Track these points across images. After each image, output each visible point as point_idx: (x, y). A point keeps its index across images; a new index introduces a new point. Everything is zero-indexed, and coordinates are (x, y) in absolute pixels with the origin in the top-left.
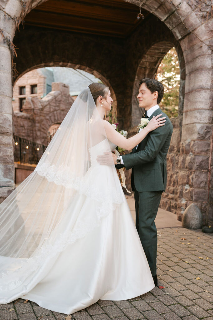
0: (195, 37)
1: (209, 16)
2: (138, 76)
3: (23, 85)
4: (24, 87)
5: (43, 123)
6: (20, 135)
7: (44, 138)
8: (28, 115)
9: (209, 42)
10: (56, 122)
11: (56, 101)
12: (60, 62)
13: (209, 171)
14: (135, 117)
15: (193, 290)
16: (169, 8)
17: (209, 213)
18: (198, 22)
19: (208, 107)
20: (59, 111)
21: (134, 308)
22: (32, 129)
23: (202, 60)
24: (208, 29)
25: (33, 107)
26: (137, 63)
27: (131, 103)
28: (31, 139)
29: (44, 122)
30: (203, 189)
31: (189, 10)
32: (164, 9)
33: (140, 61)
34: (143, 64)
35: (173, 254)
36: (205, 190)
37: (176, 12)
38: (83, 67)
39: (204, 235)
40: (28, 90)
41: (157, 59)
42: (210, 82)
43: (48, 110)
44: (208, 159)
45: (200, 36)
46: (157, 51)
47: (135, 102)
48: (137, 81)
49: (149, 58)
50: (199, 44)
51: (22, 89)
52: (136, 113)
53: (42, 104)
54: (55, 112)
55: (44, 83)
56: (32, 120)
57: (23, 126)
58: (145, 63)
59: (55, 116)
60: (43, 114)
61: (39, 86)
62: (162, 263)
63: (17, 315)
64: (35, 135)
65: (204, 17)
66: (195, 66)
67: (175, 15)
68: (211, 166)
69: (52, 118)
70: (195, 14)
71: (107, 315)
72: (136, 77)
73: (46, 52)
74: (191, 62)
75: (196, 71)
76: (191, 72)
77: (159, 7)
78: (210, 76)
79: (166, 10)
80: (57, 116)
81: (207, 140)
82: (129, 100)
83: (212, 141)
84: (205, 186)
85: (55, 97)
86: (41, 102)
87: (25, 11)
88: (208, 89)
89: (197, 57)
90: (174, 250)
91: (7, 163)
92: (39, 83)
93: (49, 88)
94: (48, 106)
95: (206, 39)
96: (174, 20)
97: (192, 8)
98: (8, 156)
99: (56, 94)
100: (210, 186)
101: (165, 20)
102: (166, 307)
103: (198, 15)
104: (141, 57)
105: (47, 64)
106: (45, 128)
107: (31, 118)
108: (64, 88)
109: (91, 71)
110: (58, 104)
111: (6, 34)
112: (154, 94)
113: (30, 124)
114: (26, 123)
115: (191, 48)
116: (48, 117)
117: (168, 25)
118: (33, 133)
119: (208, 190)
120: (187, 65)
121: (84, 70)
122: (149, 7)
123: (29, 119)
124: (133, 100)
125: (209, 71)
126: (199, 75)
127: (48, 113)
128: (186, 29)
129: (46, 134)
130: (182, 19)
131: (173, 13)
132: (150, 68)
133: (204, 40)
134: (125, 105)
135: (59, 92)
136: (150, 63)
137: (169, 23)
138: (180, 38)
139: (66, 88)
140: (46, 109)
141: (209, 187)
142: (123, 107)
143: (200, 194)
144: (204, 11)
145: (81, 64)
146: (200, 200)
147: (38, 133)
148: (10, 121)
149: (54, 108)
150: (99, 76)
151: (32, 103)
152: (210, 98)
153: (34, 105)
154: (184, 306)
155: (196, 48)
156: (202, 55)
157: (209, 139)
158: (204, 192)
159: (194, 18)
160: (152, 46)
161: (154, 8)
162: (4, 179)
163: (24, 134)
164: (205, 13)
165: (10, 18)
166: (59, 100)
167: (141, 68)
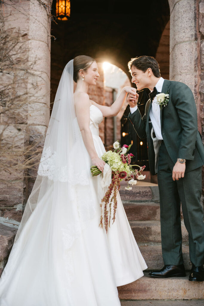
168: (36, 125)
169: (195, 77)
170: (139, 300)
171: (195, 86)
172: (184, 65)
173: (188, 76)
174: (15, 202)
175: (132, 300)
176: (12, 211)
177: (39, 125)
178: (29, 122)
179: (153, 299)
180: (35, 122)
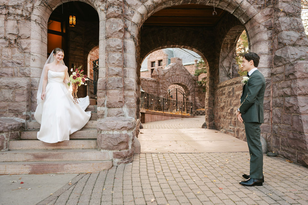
0: (254, 21)
1: (264, 6)
2: (223, 49)
3: (154, 61)
4: (154, 62)
5: (164, 84)
6: (149, 92)
7: (165, 93)
8: (155, 79)
9: (265, 23)
10: (173, 83)
11: (173, 69)
12: (171, 45)
13: (270, 111)
14: (222, 77)
15: (244, 192)
16: (234, 5)
17: (273, 142)
18: (256, 11)
19: (267, 66)
20: (175, 76)
21: (197, 199)
22: (157, 88)
23: (261, 35)
24: (263, 15)
25: (158, 74)
26: (222, 41)
27: (219, 67)
28: (156, 94)
29: (166, 83)
30: (267, 124)
31: (249, 4)
32: (232, 6)
33: (223, 40)
34: (226, 41)
35: (237, 169)
36: (268, 125)
37: (239, 7)
38: (186, 47)
39: (266, 158)
40: (156, 63)
41: (235, 37)
42: (268, 49)
43: (168, 76)
44: (269, 102)
45: (258, 20)
46: (234, 32)
47: (221, 66)
48: (222, 52)
49: (229, 37)
50: (258, 25)
51: (153, 63)
52: (222, 73)
53: (164, 72)
54: (173, 77)
55: (167, 59)
56: (157, 82)
57: (152, 87)
58: (227, 40)
59: (172, 79)
60: (165, 78)
61: (164, 61)
62: (227, 174)
63: (123, 196)
64: (159, 92)
65: (260, 8)
66: (256, 40)
67: (239, 9)
68: (272, 107)
69: (171, 80)
70: (253, 7)
71: (178, 201)
72: (221, 50)
73: (163, 40)
74: (253, 37)
75: (257, 43)
76: (253, 44)
77: (228, 6)
78: (267, 45)
79: (233, 7)
80: (174, 79)
81: (268, 89)
82: (217, 65)
83: (271, 90)
84: (268, 122)
85: (173, 67)
86: (163, 71)
87: (144, 19)
88: (266, 54)
89: (257, 34)
90: (239, 166)
91: (131, 107)
92: (164, 59)
93: (169, 61)
94: (168, 73)
95: (263, 22)
96: (239, 12)
97: (250, 3)
98: (132, 103)
99: (173, 65)
100: (273, 122)
101: (234, 13)
102: (220, 200)
103: (255, 7)
104: (224, 37)
105: (163, 47)
106: (166, 87)
107: (157, 81)
108: (178, 60)
109: (191, 49)
110: (174, 71)
111: (132, 33)
112: (250, 62)
113: (156, 85)
114: (154, 85)
115: (253, 28)
116: (168, 80)
117: (236, 16)
118: (158, 91)
119: (271, 125)
120: (251, 39)
121: (186, 48)
122: (221, 6)
123: (155, 82)
124: (220, 65)
125: (266, 42)
126: (259, 45)
127: (168, 77)
128: (248, 17)
129: (167, 91)
130: (244, 11)
131: (238, 8)
132: (231, 43)
133: (261, 22)
134: (215, 69)
135: (175, 63)
136: (231, 40)
137: (236, 14)
138: (244, 22)
139: (180, 61)
140: (167, 75)
141: (271, 123)
142: (214, 70)
143: (265, 128)
144: (260, 4)
145: (184, 45)
146: (265, 133)
147: (161, 91)
148: (133, 82)
149: (172, 74)
150: (197, 51)
151: (157, 72)
152: (268, 60)
153: (159, 73)
154: (233, 201)
155: (256, 28)
156: (261, 32)
157: (270, 88)
158: (268, 126)
159: (253, 10)
160: (231, 29)
161: (225, 6)
162: (129, 117)
163: (152, 92)
164: (260, 5)
165: (135, 24)
166: (175, 68)
167: (224, 44)
168: (34, 77)
169: (106, 55)
170: (63, 149)
171: (106, 60)
172: (101, 50)
173: (103, 55)
174: (22, 111)
175: (61, 149)
176: (21, 115)
177: (36, 77)
178: (31, 76)
179: (70, 149)
180: (34, 76)
